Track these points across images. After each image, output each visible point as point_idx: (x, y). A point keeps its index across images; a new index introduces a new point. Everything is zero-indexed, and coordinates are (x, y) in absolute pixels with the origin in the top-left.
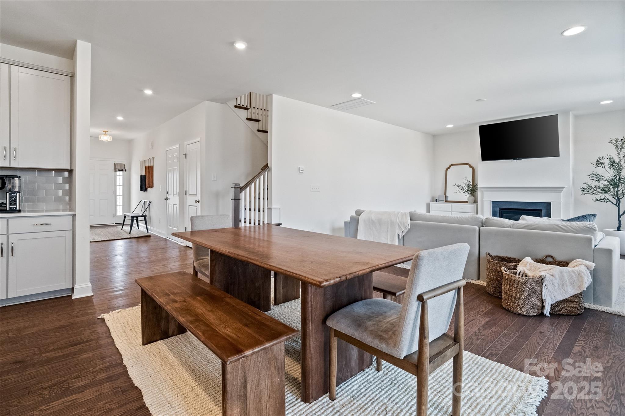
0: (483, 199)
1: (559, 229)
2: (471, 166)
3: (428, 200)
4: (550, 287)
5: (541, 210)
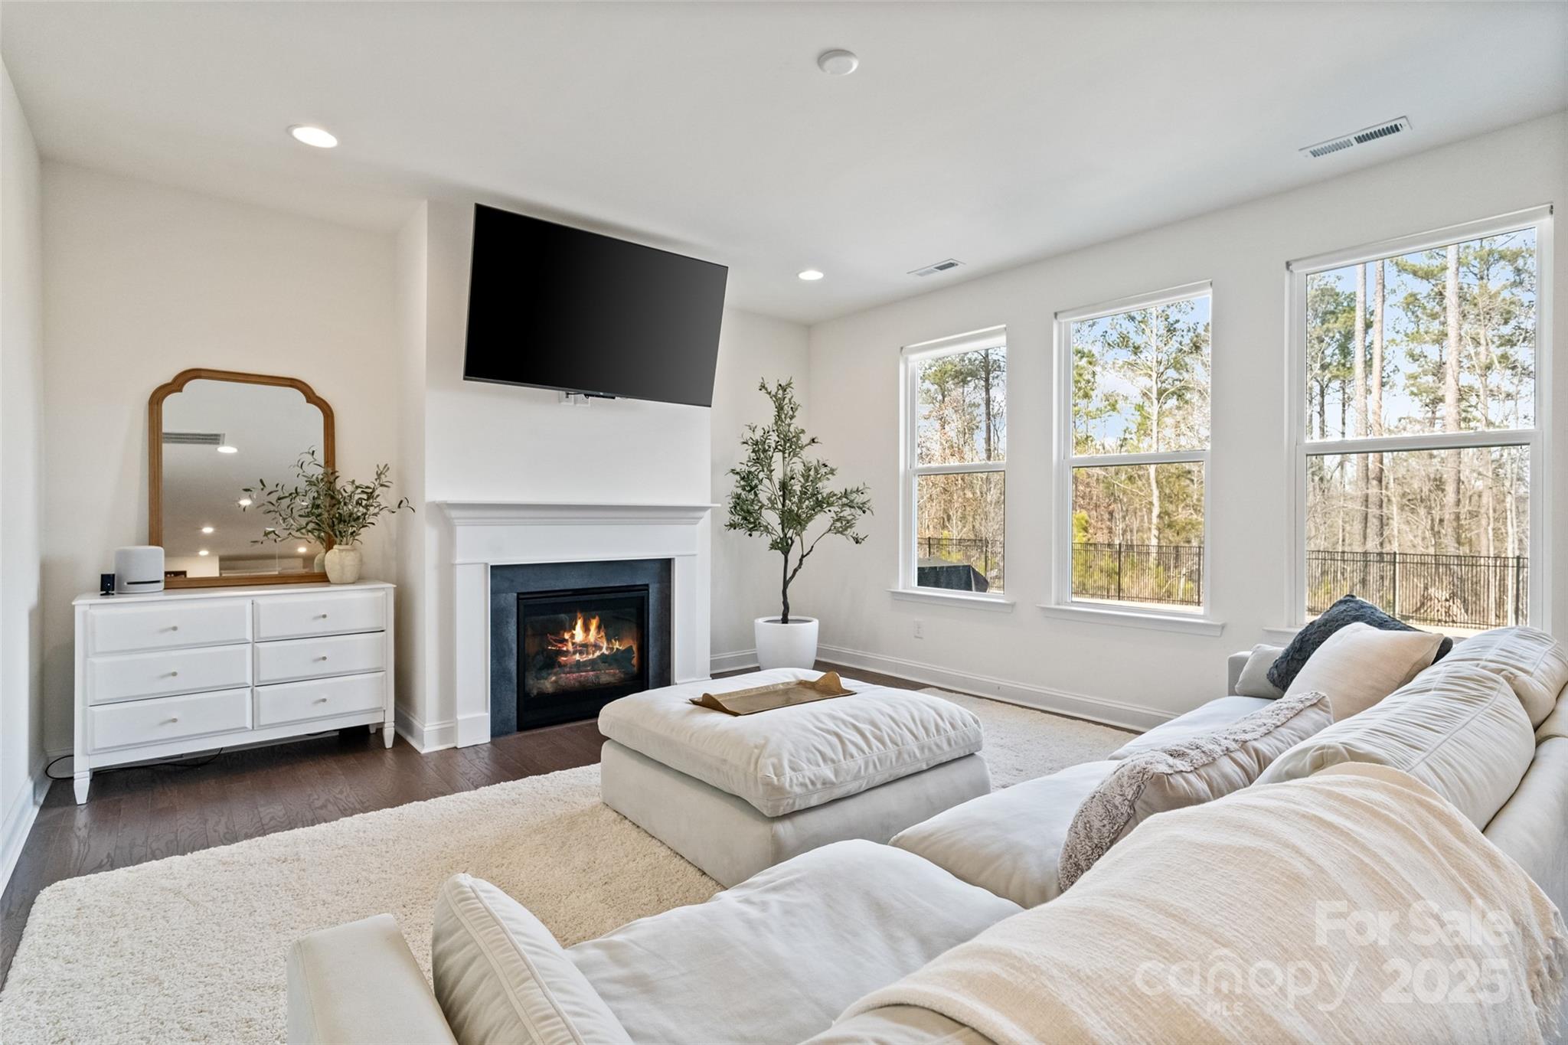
2: (312, 397)
5: (647, 587)
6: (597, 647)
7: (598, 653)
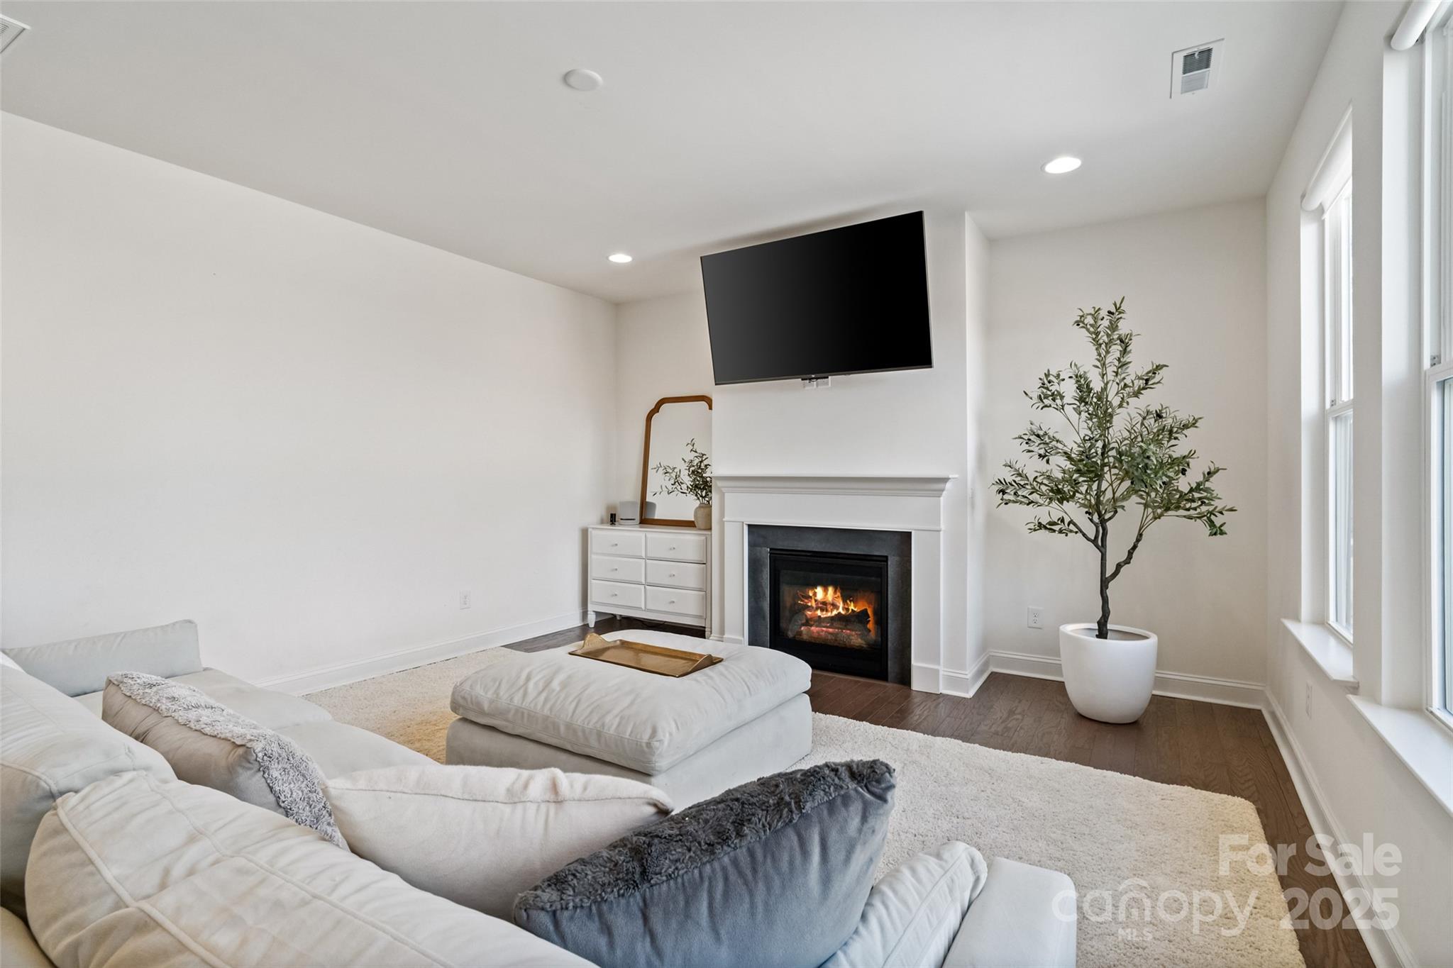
0: (725, 516)
5: (885, 559)
6: (835, 606)
7: (835, 612)
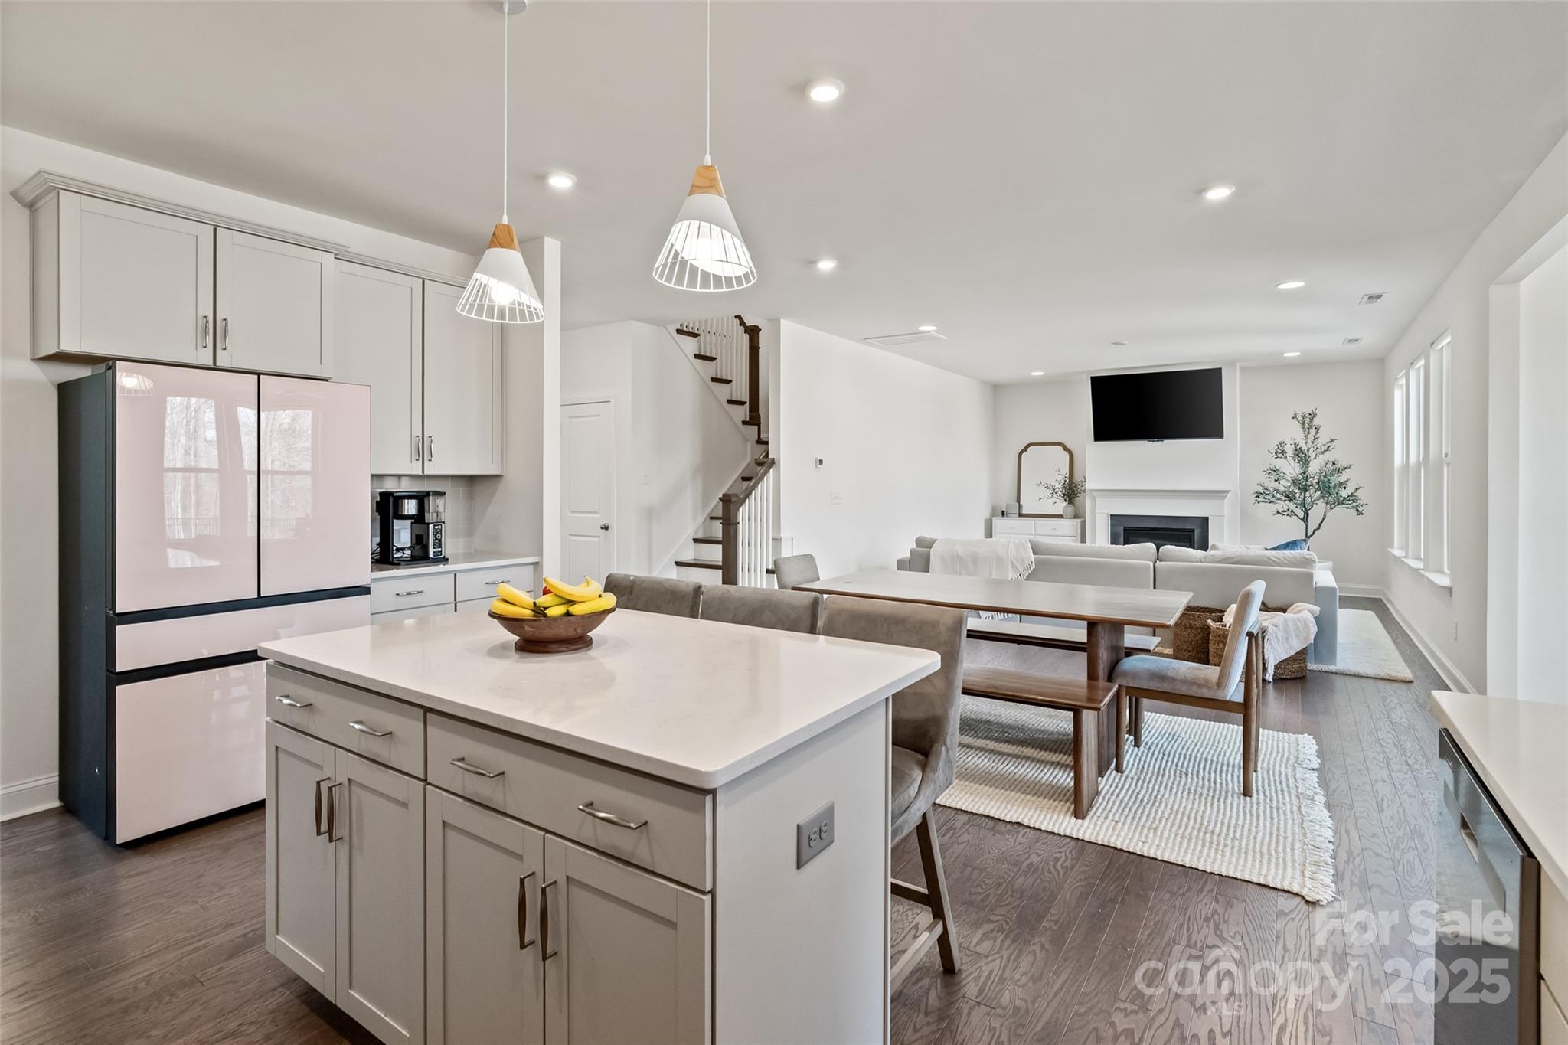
0: (1095, 509)
1: (1271, 562)
2: (1066, 449)
3: (987, 514)
4: (1274, 641)
5: (1193, 531)
